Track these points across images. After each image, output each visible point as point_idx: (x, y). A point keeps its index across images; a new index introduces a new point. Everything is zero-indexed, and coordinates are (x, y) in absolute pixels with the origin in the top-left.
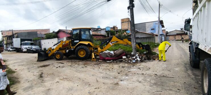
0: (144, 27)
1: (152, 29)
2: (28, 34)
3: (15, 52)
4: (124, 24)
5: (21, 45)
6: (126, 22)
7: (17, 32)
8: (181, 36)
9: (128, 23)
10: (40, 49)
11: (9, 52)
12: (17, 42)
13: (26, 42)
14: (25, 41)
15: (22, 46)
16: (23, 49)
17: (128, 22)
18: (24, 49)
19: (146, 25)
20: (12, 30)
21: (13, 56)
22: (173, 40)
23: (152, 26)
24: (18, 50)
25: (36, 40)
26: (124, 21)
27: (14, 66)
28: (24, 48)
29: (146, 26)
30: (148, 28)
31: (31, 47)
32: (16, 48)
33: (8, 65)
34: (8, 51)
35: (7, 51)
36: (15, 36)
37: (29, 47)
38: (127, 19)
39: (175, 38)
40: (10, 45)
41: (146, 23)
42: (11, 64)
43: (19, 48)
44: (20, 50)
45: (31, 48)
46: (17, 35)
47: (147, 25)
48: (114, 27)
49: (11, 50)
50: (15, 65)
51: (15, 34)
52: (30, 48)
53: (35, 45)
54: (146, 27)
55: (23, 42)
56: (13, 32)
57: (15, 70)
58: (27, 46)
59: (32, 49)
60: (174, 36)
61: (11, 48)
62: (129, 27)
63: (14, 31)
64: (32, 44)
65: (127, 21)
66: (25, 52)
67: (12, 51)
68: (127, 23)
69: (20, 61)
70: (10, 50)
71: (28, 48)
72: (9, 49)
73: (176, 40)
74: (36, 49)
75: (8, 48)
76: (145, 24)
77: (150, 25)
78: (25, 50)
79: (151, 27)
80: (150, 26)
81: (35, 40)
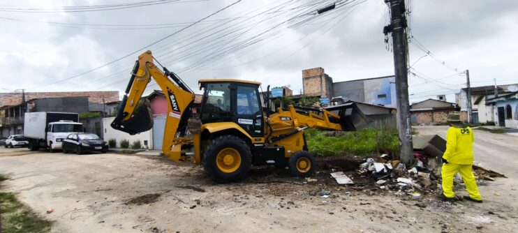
0: (360, 89)
1: (380, 96)
2: (63, 104)
3: (27, 149)
4: (310, 82)
5: (47, 130)
6: (314, 77)
7: (32, 97)
8: (448, 113)
9: (321, 81)
10: (99, 142)
11: (9, 150)
12: (34, 124)
13: (62, 122)
14: (58, 121)
15: (48, 133)
16: (51, 142)
17: (321, 76)
18: (54, 141)
19: (365, 84)
20: (24, 94)
21: (24, 163)
22: (427, 124)
23: (379, 88)
24: (38, 146)
25: (86, 120)
26: (311, 75)
27: (39, 196)
28: (55, 138)
29: (365, 88)
30: (369, 92)
31: (75, 137)
32: (30, 139)
33: (17, 193)
34: (6, 147)
35: (3, 147)
36: (29, 106)
37: (70, 137)
38: (317, 69)
39: (432, 118)
40: (12, 132)
41: (364, 81)
42: (28, 190)
43: (41, 140)
44: (42, 144)
45: (78, 140)
46: (34, 104)
47: (367, 85)
48: (284, 90)
49: (13, 144)
50: (41, 194)
51: (30, 102)
52: (72, 139)
53: (85, 131)
54: (365, 91)
55: (52, 123)
56: (24, 97)
57: (49, 212)
58: (64, 135)
59: (78, 143)
60: (430, 114)
61: (16, 139)
62: (324, 89)
63: (28, 94)
64: (76, 129)
65: (319, 74)
66: (56, 151)
67: (17, 146)
68: (319, 79)
69: (50, 178)
70: (11, 143)
71: (68, 138)
72: (8, 141)
73: (434, 123)
74: (90, 143)
75: (6, 138)
76: (363, 84)
77: (375, 86)
78: (56, 145)
79: (377, 90)
80: (375, 89)
81: (84, 119)
